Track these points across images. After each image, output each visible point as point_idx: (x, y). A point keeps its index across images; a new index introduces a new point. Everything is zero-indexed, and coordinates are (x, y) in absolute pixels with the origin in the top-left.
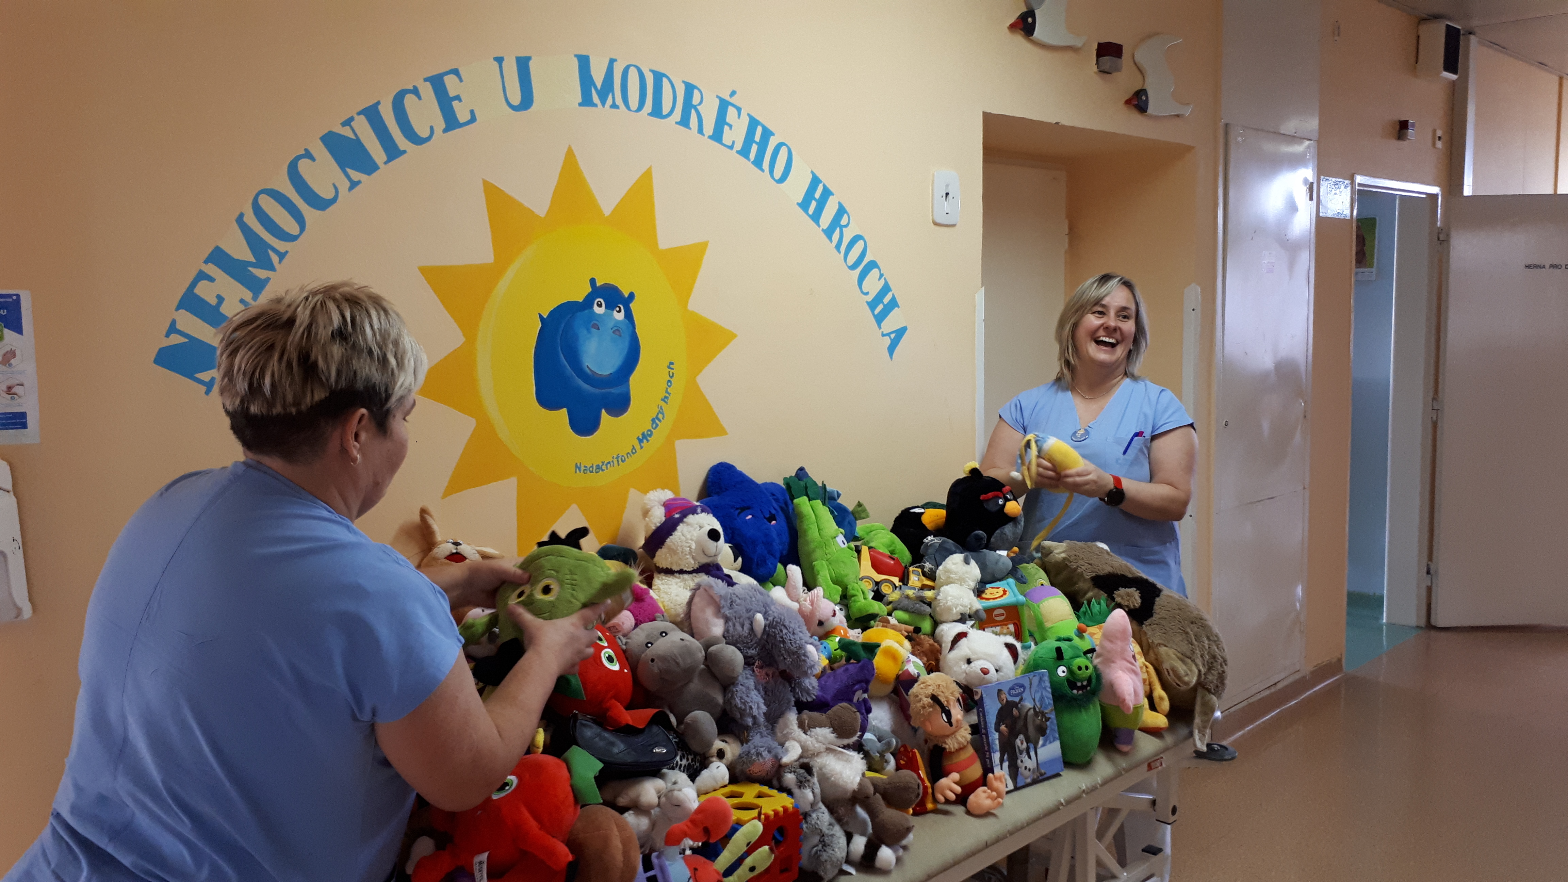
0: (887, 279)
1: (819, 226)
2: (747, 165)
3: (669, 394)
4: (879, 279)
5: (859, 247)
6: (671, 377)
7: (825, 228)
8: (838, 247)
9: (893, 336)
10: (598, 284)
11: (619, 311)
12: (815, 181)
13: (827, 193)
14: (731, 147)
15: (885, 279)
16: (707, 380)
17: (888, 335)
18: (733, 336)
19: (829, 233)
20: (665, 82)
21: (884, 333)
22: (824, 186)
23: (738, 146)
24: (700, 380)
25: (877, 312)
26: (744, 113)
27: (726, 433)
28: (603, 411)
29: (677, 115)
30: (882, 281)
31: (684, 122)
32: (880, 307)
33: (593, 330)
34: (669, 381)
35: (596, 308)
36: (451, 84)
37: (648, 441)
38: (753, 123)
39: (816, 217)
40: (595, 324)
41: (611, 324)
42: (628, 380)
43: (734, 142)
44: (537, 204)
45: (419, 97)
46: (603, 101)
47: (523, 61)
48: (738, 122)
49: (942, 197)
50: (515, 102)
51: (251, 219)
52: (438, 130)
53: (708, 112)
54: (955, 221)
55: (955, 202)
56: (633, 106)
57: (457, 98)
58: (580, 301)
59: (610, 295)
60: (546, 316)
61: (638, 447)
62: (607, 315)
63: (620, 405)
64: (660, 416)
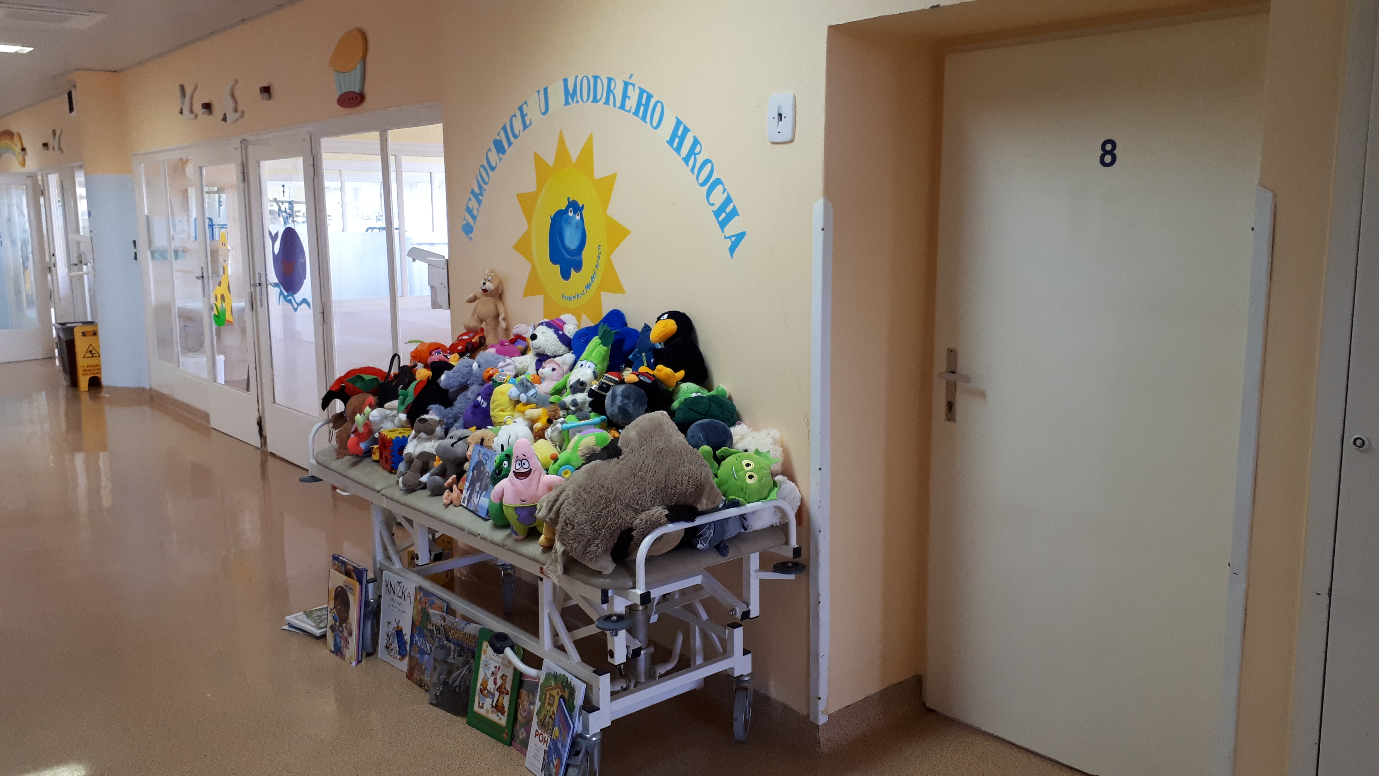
1: (680, 155)
2: (638, 120)
3: (598, 264)
4: (723, 193)
5: (708, 169)
6: (600, 254)
7: (684, 157)
8: (692, 170)
9: (733, 239)
10: (571, 200)
11: (578, 215)
12: (679, 123)
13: (686, 130)
14: (629, 111)
15: (728, 193)
16: (616, 258)
17: (730, 237)
19: (686, 160)
20: (599, 80)
21: (727, 236)
22: (685, 126)
23: (633, 110)
24: (613, 258)
25: (720, 219)
26: (637, 87)
28: (572, 269)
29: (604, 100)
31: (607, 102)
32: (724, 215)
33: (569, 225)
34: (599, 256)
35: (569, 213)
36: (525, 109)
37: (589, 289)
38: (642, 91)
39: (678, 150)
40: (568, 220)
41: (575, 222)
42: (581, 253)
43: (631, 107)
44: (550, 161)
45: (516, 118)
46: (573, 100)
47: (546, 90)
48: (633, 94)
49: (774, 118)
50: (543, 111)
51: (479, 177)
52: (521, 131)
53: (618, 92)
54: (788, 138)
55: (787, 121)
56: (585, 99)
57: (526, 115)
58: (564, 209)
59: (575, 206)
60: (552, 217)
61: (585, 291)
62: (573, 217)
63: (578, 267)
64: (595, 276)
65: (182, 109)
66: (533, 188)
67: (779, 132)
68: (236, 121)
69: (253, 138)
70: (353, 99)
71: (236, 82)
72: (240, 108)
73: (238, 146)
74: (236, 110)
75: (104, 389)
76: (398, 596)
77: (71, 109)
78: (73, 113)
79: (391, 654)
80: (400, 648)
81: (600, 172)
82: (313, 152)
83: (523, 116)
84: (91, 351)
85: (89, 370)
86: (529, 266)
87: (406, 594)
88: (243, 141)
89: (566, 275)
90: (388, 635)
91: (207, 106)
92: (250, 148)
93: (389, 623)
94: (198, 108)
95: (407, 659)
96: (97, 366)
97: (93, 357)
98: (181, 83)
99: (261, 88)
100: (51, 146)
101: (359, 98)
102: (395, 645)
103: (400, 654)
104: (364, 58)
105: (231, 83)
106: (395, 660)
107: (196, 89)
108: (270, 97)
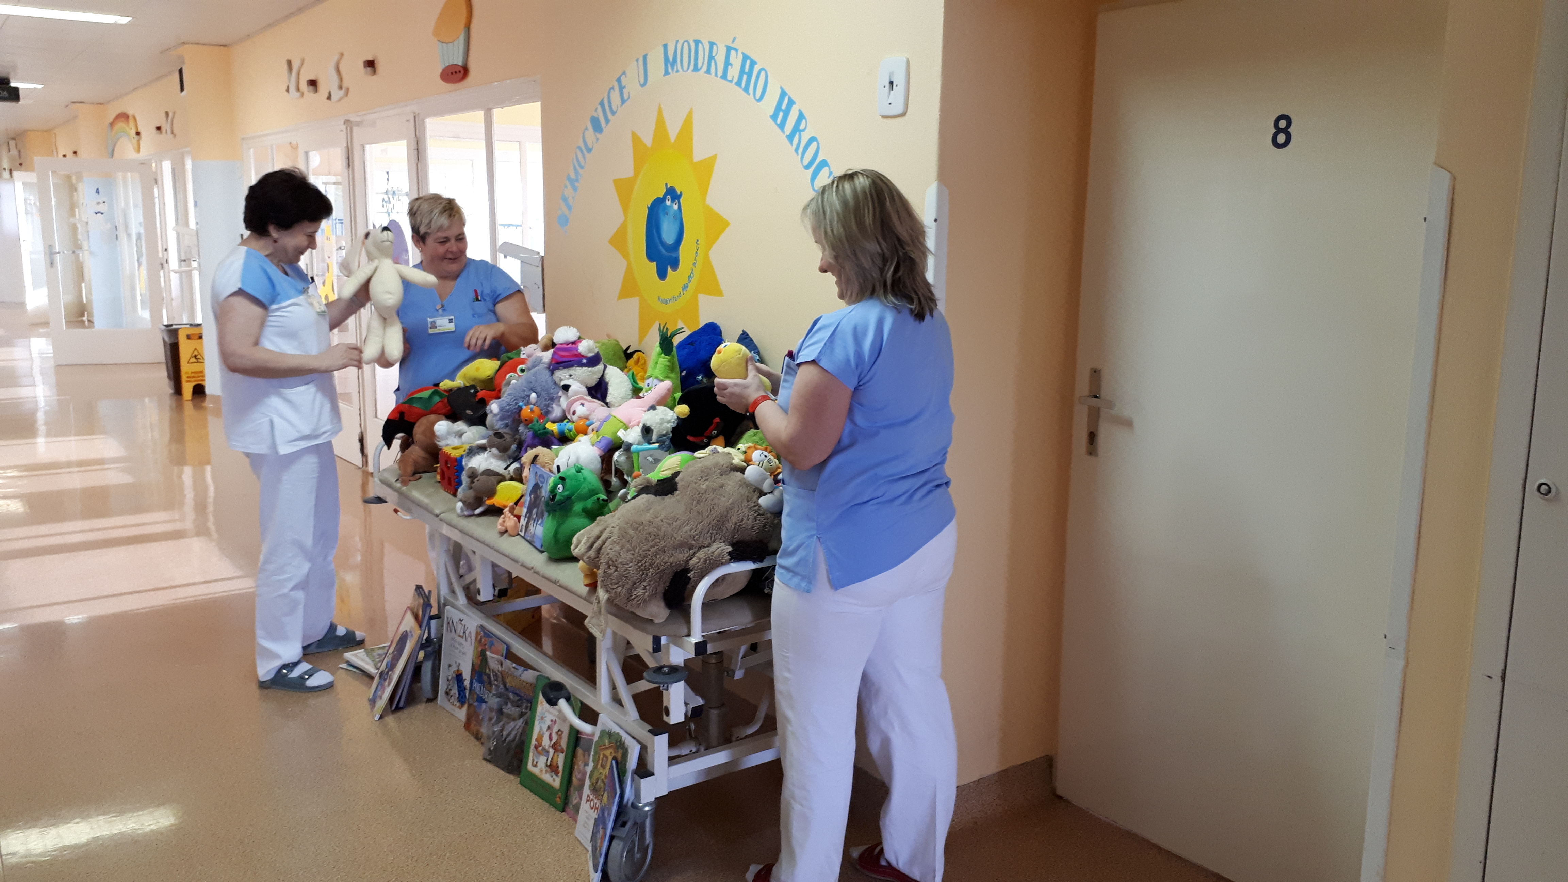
1: (784, 133)
3: (696, 261)
5: (812, 148)
6: (698, 250)
7: (788, 134)
8: (797, 150)
10: (668, 187)
11: (676, 204)
12: (783, 94)
13: (791, 103)
14: (731, 81)
16: (714, 255)
18: (728, 224)
19: (790, 138)
20: (700, 45)
22: (790, 98)
23: (735, 80)
26: (740, 53)
28: (669, 267)
29: (705, 67)
31: (708, 71)
33: (666, 216)
34: (696, 252)
35: (667, 202)
36: (623, 80)
37: (686, 290)
38: (745, 57)
39: (782, 126)
40: (666, 211)
41: (672, 213)
42: (679, 249)
43: (733, 76)
44: (648, 140)
45: (614, 91)
46: (673, 69)
47: (645, 57)
48: (736, 61)
49: (885, 87)
50: (642, 83)
51: (575, 161)
52: (619, 107)
53: (720, 59)
54: (899, 110)
55: (899, 89)
56: (685, 68)
57: (625, 87)
58: (661, 197)
59: (673, 194)
60: (649, 206)
61: (682, 294)
62: (671, 206)
63: (675, 264)
64: (692, 275)
65: (288, 87)
66: (629, 173)
67: (890, 104)
68: (340, 99)
69: (358, 119)
70: (456, 72)
71: (342, 55)
72: (345, 84)
73: (343, 127)
74: (341, 88)
75: (207, 399)
76: (459, 636)
77: (182, 89)
78: (184, 92)
79: (451, 701)
80: (459, 694)
81: (699, 154)
82: (417, 134)
83: (621, 88)
84: (195, 356)
85: (193, 377)
86: (624, 263)
87: (467, 633)
88: (347, 122)
89: (662, 275)
90: (448, 680)
91: (313, 83)
92: (355, 129)
93: (450, 666)
94: (304, 86)
95: (466, 706)
96: (202, 372)
97: (198, 362)
98: (289, 58)
99: (365, 62)
100: (163, 129)
101: (462, 72)
102: (455, 691)
103: (459, 701)
104: (468, 27)
105: (336, 58)
106: (453, 707)
107: (302, 64)
108: (374, 72)
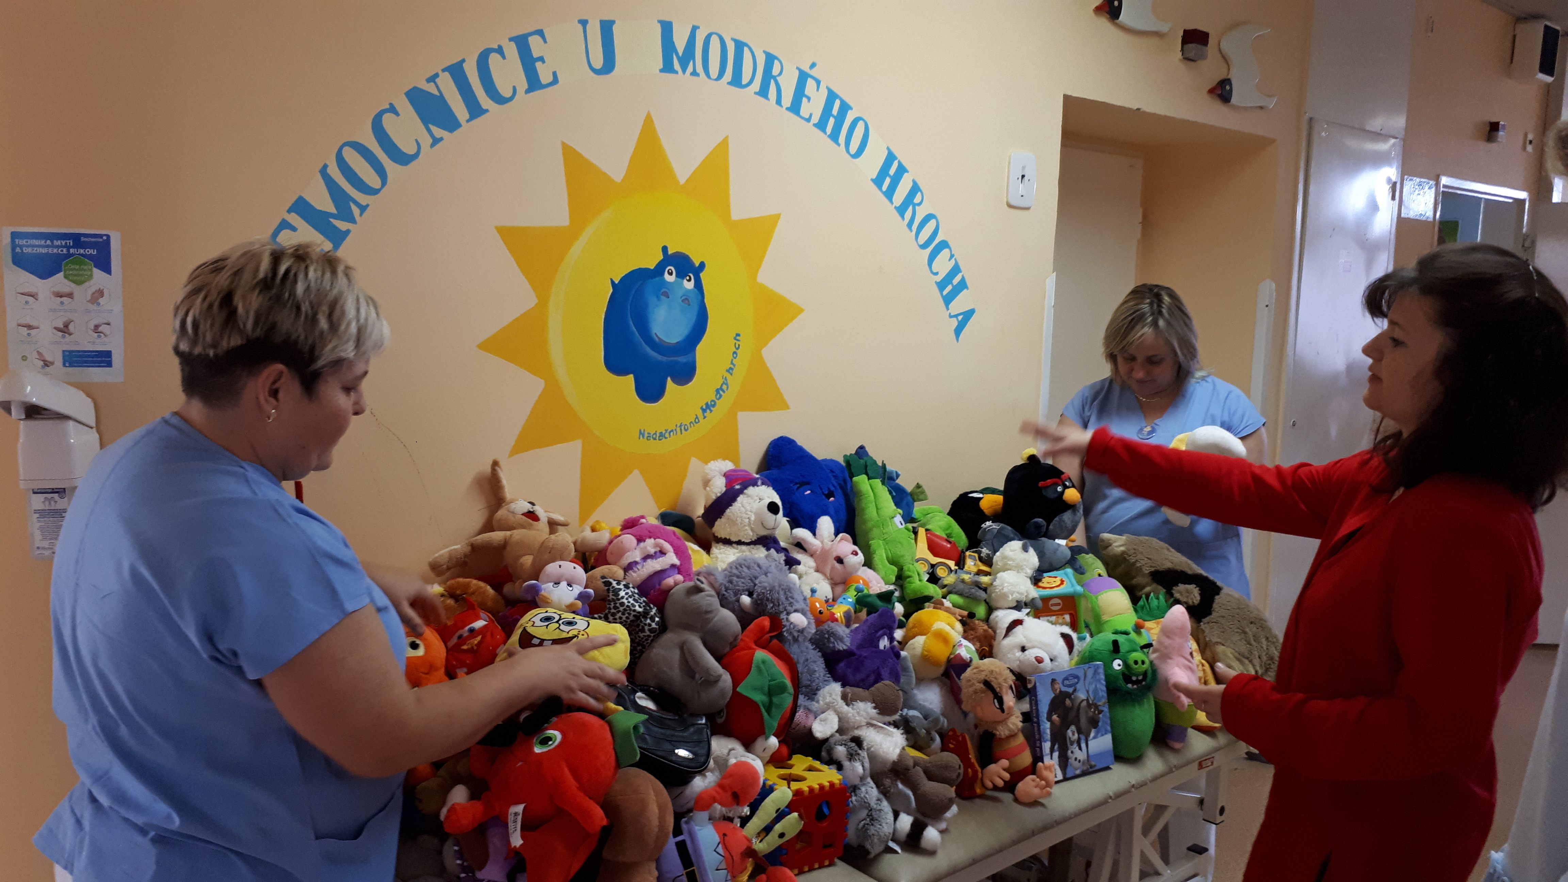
0: (958, 260)
1: (892, 203)
2: (822, 139)
3: (734, 365)
4: (950, 260)
5: (931, 226)
6: (738, 349)
7: (898, 206)
8: (910, 225)
9: (960, 318)
10: (670, 252)
11: (689, 280)
12: (891, 157)
13: (902, 170)
14: (808, 120)
15: (955, 259)
16: (773, 354)
17: (956, 316)
18: (800, 310)
19: (901, 210)
20: (746, 51)
21: (952, 314)
22: (900, 164)
23: (815, 119)
24: (765, 352)
25: (945, 293)
26: (823, 86)
27: (788, 408)
28: (669, 379)
29: (756, 85)
30: (953, 261)
31: (763, 92)
32: (949, 288)
33: (663, 298)
34: (735, 353)
35: (666, 276)
36: (536, 45)
37: (711, 411)
38: (832, 96)
39: (889, 194)
40: (664, 291)
41: (680, 294)
42: (694, 349)
43: (811, 115)
44: (614, 169)
45: (503, 57)
46: (683, 68)
47: (607, 25)
48: (816, 95)
49: (1018, 179)
50: (597, 66)
51: (335, 171)
52: (519, 92)
53: (788, 84)
54: (1030, 203)
55: (1031, 184)
56: (713, 73)
57: (540, 60)
58: (652, 267)
59: (681, 264)
60: (615, 282)
61: (701, 417)
62: (677, 284)
63: (685, 374)
64: (725, 387)
66: (556, 218)
81: (742, 208)
83: (528, 59)
86: (538, 384)
89: (651, 393)
